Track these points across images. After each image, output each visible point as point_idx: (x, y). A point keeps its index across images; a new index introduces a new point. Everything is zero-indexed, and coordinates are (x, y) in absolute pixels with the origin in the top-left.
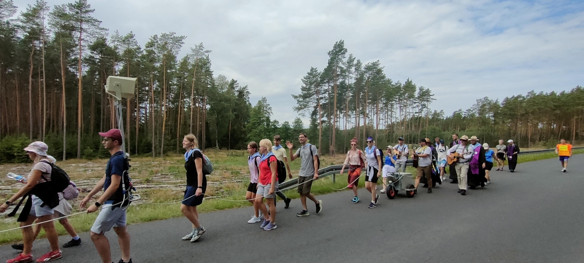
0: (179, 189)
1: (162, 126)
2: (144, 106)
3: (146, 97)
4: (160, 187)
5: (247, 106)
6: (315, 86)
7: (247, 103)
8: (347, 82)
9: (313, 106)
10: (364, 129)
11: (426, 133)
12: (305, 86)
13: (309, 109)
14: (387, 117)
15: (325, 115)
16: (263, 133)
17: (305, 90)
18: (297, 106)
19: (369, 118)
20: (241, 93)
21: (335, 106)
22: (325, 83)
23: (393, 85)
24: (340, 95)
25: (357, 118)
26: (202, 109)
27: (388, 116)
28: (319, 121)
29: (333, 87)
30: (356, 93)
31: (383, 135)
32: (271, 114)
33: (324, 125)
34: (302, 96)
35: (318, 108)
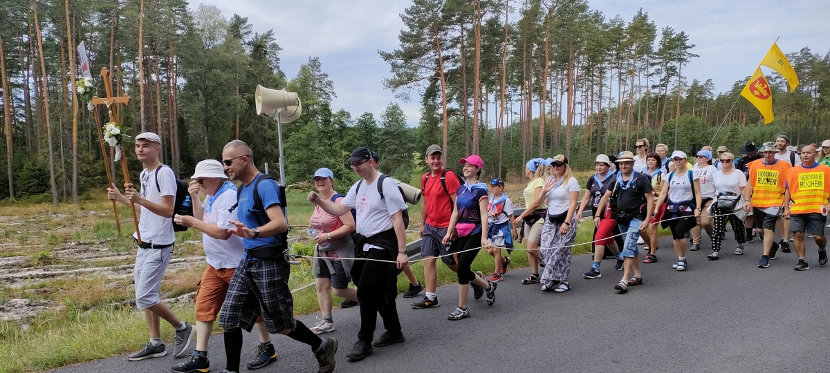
0: (125, 276)
1: (71, 130)
2: (20, 81)
3: (25, 60)
4: (76, 274)
5: (275, 80)
6: (432, 30)
7: (275, 72)
8: (502, 20)
9: (428, 76)
10: (542, 127)
11: (676, 131)
12: (407, 29)
13: (419, 83)
14: (590, 98)
15: (455, 97)
16: (317, 141)
17: (408, 41)
18: (392, 76)
19: (551, 101)
20: (259, 48)
21: (478, 75)
22: (452, 23)
23: (606, 26)
24: (487, 49)
25: (527, 103)
26: (168, 87)
27: (592, 96)
28: (441, 111)
29: (472, 33)
30: (522, 46)
31: (583, 136)
32: (332, 97)
33: (452, 119)
34: (403, 55)
35: (439, 82)
